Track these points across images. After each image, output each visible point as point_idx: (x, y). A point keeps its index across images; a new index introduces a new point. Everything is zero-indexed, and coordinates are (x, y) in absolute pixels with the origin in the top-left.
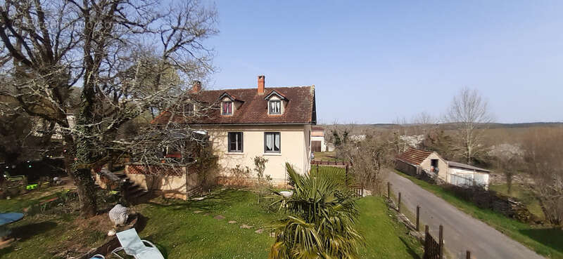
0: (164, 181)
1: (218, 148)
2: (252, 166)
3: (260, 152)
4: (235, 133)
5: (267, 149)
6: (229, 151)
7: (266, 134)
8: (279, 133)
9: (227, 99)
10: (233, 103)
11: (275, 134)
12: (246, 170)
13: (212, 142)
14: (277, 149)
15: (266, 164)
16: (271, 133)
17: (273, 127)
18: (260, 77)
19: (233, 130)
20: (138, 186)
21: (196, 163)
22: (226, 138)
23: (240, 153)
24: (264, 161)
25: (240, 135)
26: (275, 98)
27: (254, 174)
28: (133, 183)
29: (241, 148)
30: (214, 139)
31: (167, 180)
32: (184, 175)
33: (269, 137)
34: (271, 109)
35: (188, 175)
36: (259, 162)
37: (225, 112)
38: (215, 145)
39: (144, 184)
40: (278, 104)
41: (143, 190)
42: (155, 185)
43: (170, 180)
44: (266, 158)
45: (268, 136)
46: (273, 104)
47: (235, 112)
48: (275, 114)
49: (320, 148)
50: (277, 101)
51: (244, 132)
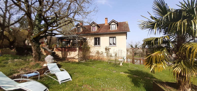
2: (104, 51)
3: (107, 45)
4: (97, 38)
5: (110, 44)
6: (94, 45)
7: (110, 37)
8: (115, 37)
10: (96, 26)
11: (113, 37)
12: (101, 53)
14: (114, 44)
15: (110, 50)
17: (113, 35)
18: (106, 18)
22: (94, 40)
23: (99, 46)
24: (109, 49)
25: (99, 38)
26: (113, 23)
27: (105, 55)
29: (99, 44)
30: (88, 40)
31: (69, 53)
32: (77, 51)
33: (111, 39)
34: (112, 28)
35: (79, 51)
36: (107, 49)
37: (93, 30)
39: (61, 56)
40: (115, 25)
41: (60, 58)
42: (65, 56)
43: (71, 53)
44: (110, 47)
46: (112, 26)
47: (97, 30)
48: (113, 30)
51: (101, 37)
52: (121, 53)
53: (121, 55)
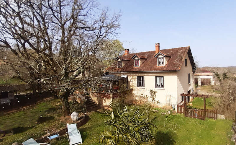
0: (104, 100)
1: (133, 85)
2: (149, 95)
3: (153, 88)
4: (141, 77)
5: (157, 86)
6: (138, 86)
7: (156, 77)
8: (163, 77)
9: (136, 58)
10: (139, 60)
11: (161, 77)
12: (146, 97)
13: (130, 81)
14: (162, 86)
15: (156, 94)
16: (159, 77)
17: (160, 73)
18: (157, 44)
19: (140, 75)
20: (94, 102)
21: (118, 93)
22: (136, 79)
23: (143, 88)
24: (155, 92)
26: (160, 56)
27: (150, 100)
28: (93, 101)
29: (143, 85)
30: (131, 80)
31: (105, 100)
32: (111, 99)
34: (159, 63)
35: (113, 99)
36: (153, 93)
37: (136, 65)
38: (131, 83)
39: (97, 102)
40: (163, 59)
41: (96, 104)
42: (100, 102)
43: (106, 101)
45: (157, 78)
46: (160, 59)
47: (141, 65)
48: (161, 66)
49: (210, 83)
50: (162, 58)
51: (145, 76)
52: (170, 99)
53: (170, 102)
